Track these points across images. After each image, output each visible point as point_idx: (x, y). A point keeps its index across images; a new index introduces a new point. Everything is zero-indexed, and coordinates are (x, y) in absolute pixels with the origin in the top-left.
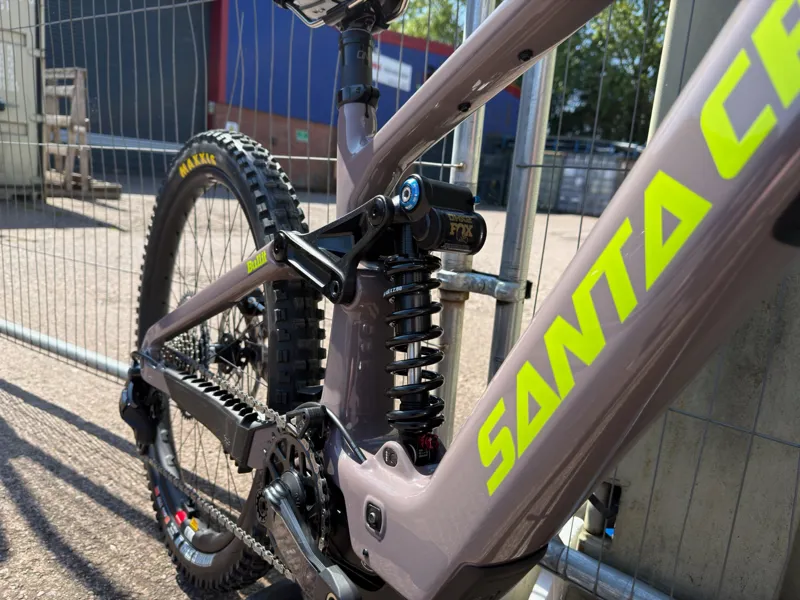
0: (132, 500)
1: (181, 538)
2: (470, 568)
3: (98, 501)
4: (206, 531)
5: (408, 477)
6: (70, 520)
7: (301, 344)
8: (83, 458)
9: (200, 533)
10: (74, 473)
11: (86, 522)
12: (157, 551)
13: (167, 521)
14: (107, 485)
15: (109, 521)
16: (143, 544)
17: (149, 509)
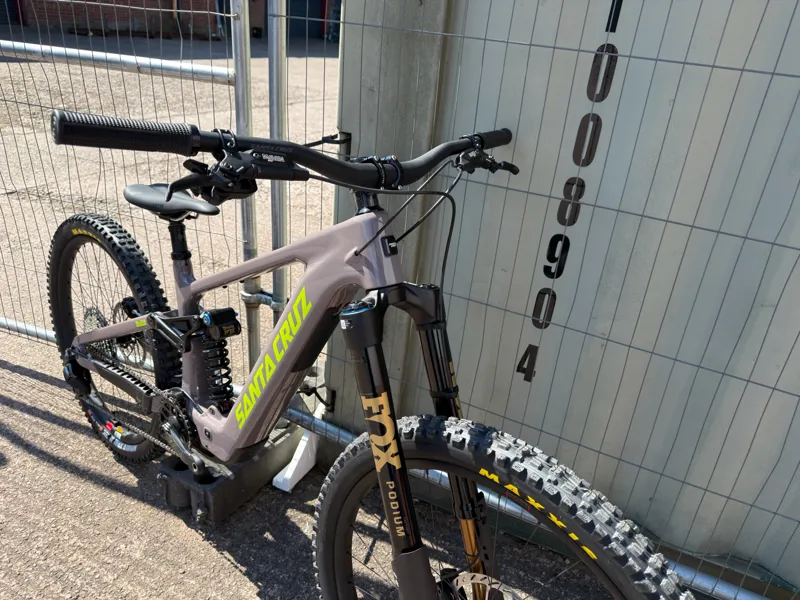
0: (71, 418)
1: (113, 438)
2: (239, 449)
3: (49, 421)
4: (128, 433)
5: (219, 419)
6: (36, 436)
7: (169, 355)
8: (25, 393)
9: (125, 435)
10: (24, 405)
11: (47, 435)
12: (98, 445)
13: (101, 428)
14: (50, 410)
15: (61, 432)
16: (88, 443)
17: (85, 421)
